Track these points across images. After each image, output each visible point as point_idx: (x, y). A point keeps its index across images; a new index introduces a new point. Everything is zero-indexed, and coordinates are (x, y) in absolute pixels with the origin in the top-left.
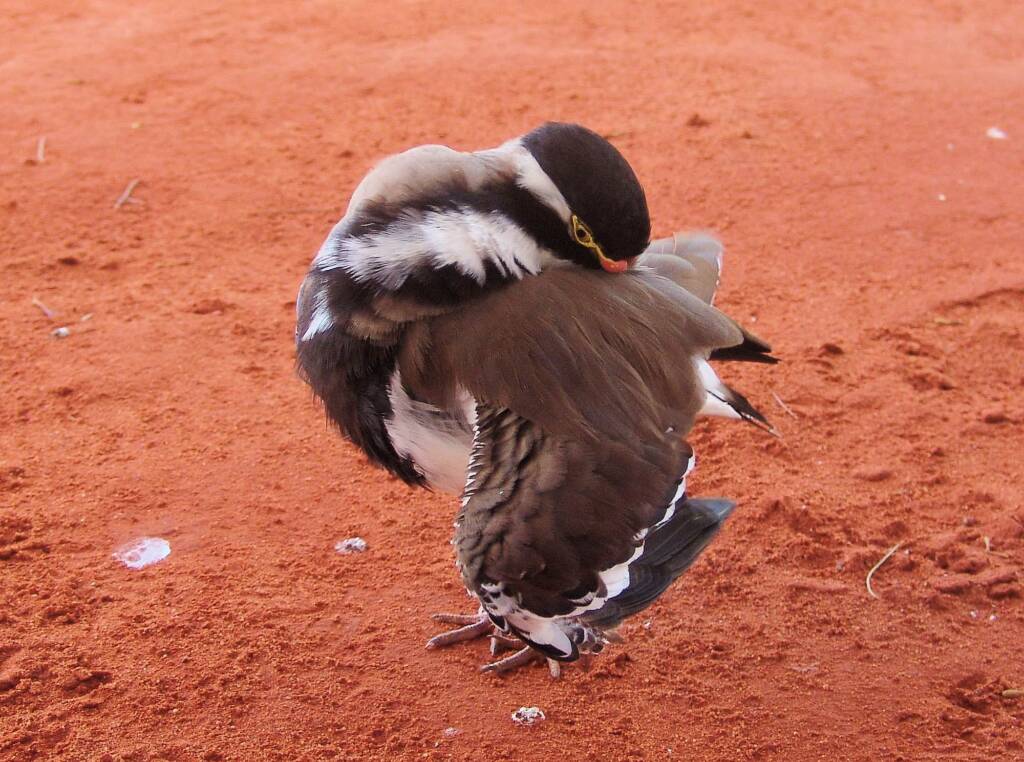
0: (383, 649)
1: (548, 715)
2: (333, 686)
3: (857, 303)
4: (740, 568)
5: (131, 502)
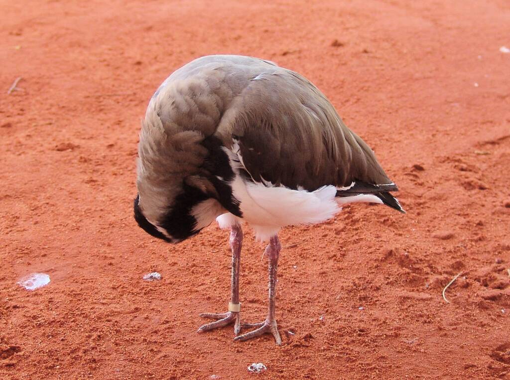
0: (173, 332)
1: (268, 367)
2: (146, 353)
3: (431, 143)
4: (372, 287)
5: (27, 253)
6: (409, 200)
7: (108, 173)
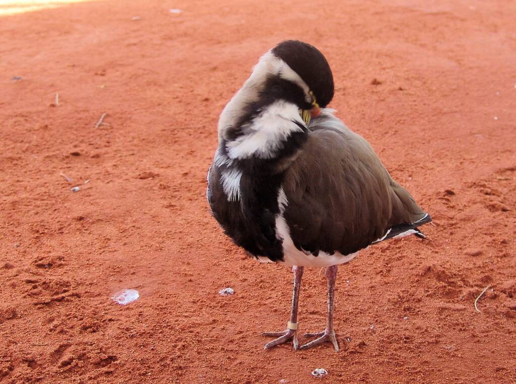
0: (246, 342)
1: (329, 372)
2: (224, 360)
3: (459, 170)
4: (414, 299)
5: (118, 272)
6: (443, 221)
7: (184, 198)
